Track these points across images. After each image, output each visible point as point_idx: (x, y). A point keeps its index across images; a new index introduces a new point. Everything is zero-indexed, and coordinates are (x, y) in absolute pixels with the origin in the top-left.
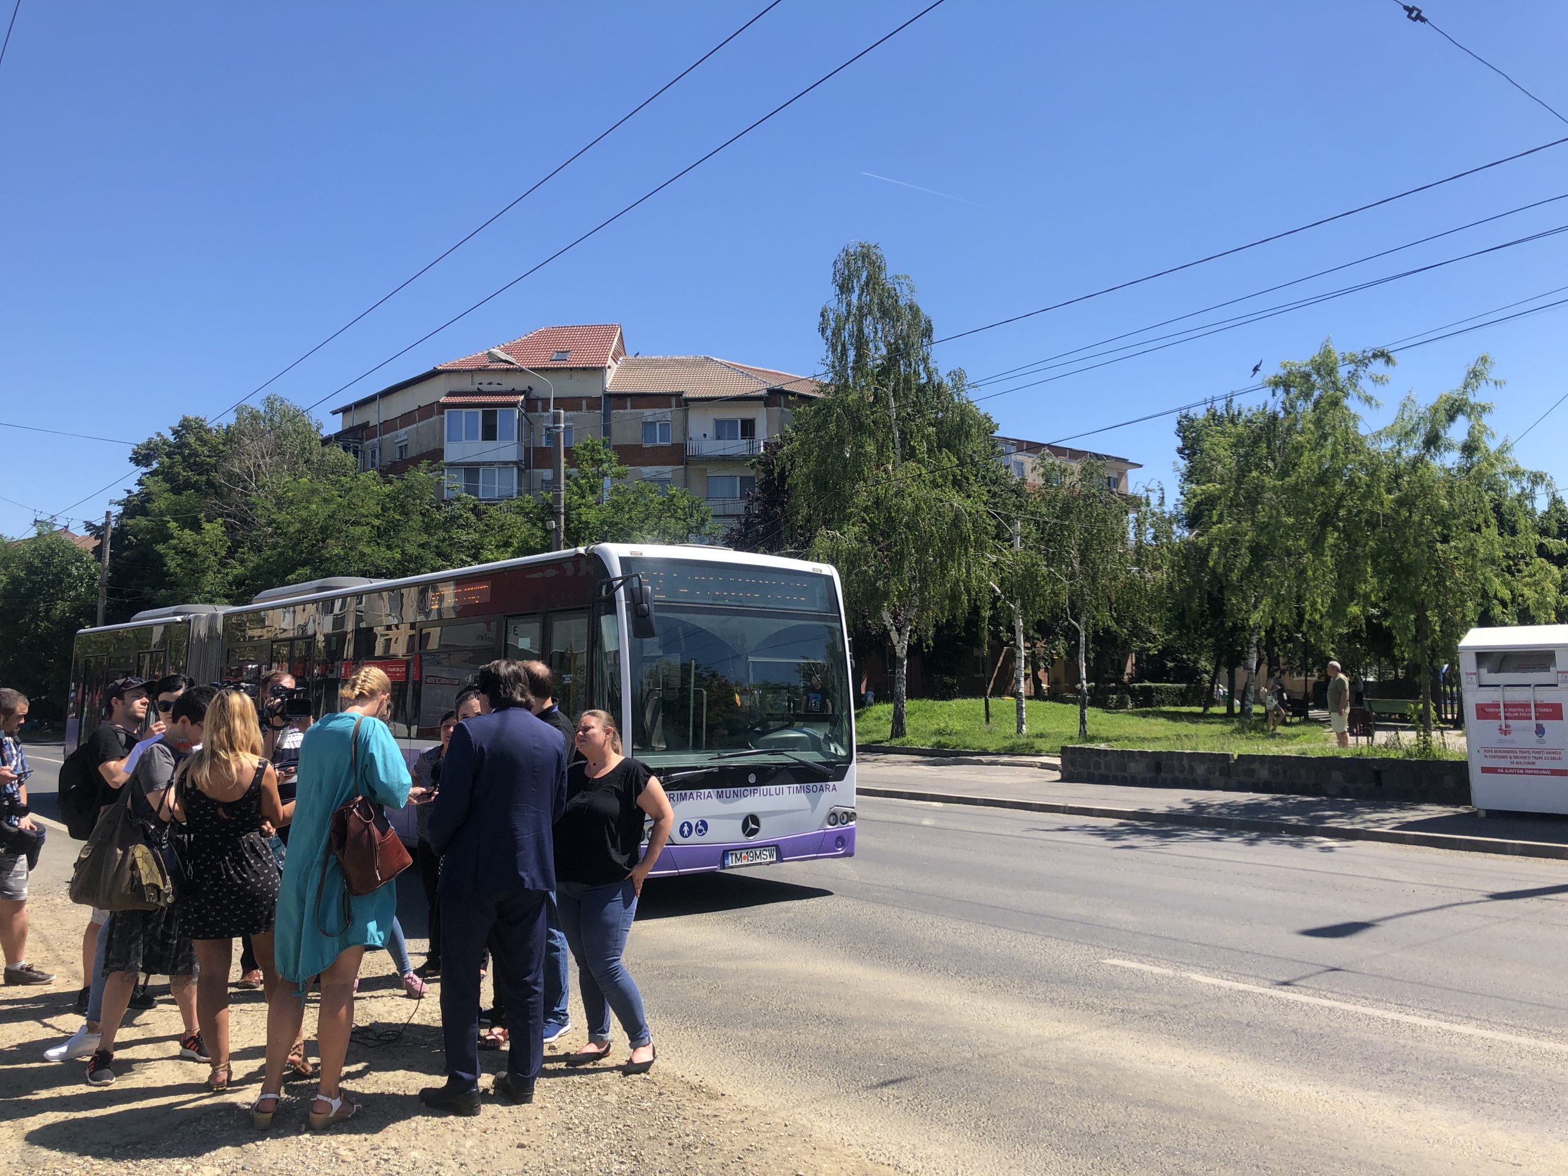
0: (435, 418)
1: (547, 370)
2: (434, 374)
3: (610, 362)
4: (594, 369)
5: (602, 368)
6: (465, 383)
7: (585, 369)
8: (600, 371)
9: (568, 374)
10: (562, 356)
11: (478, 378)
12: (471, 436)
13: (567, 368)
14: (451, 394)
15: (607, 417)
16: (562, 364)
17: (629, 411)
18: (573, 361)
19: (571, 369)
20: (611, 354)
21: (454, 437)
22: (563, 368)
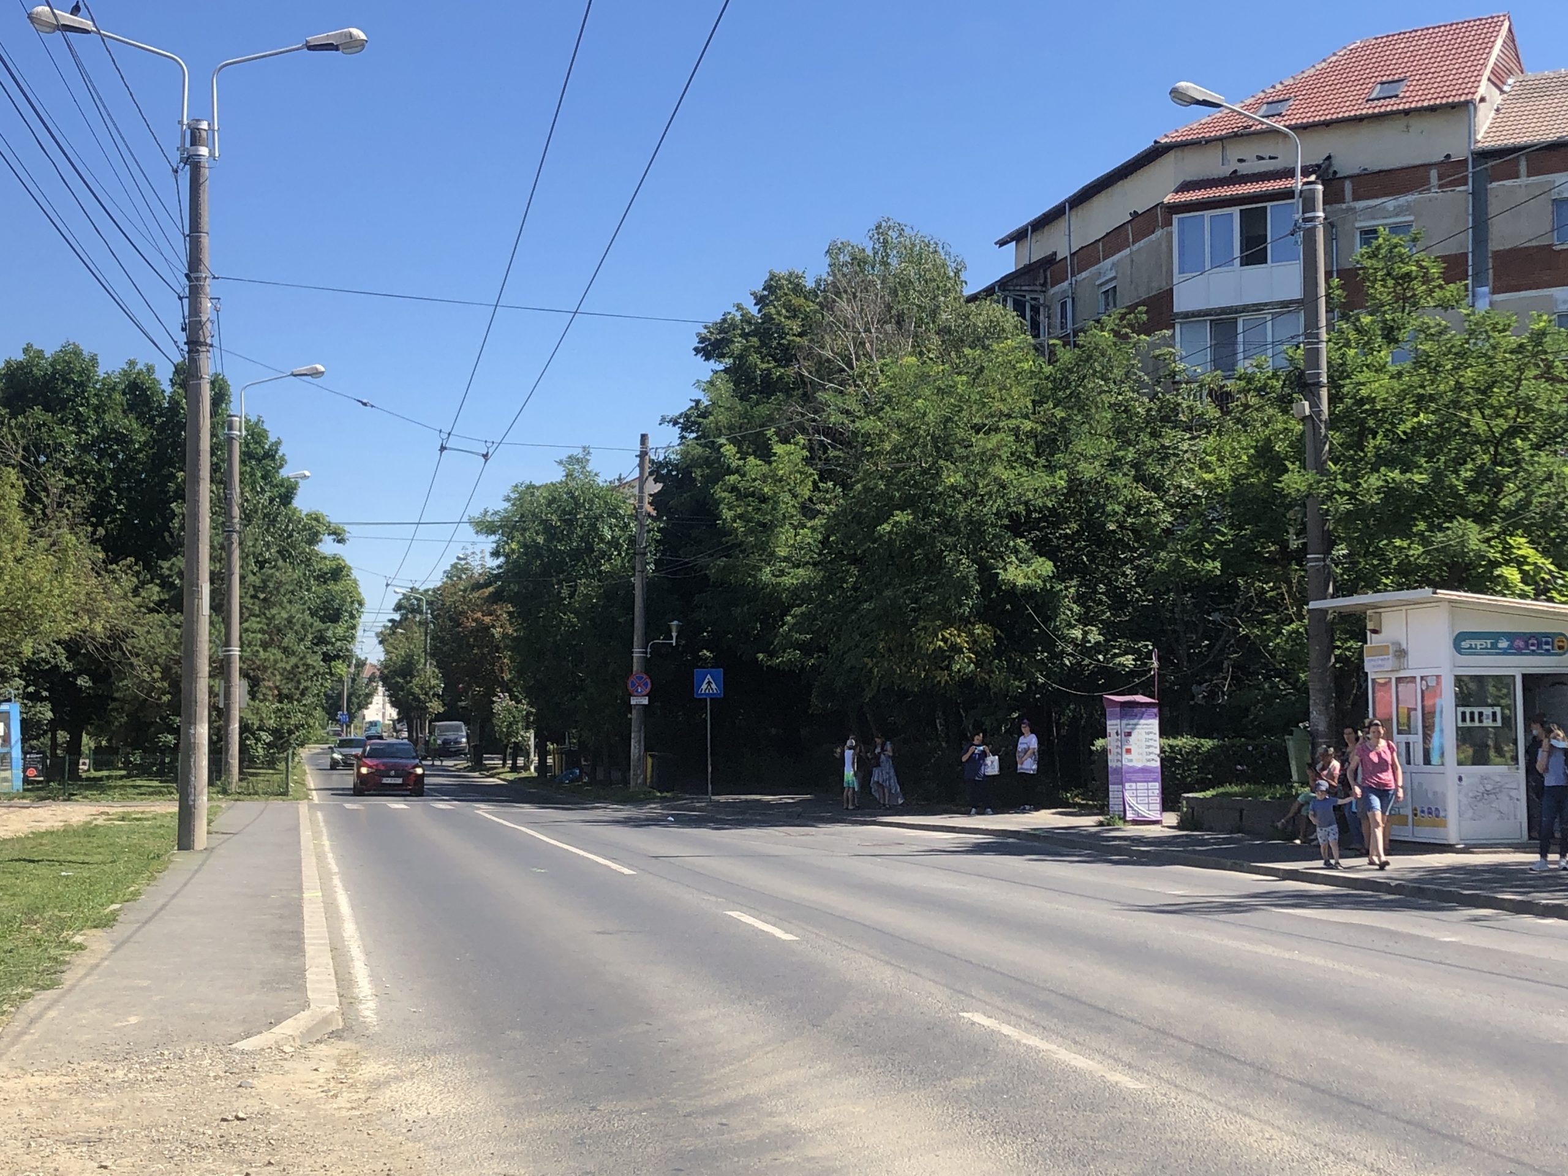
0: (1159, 233)
1: (1359, 119)
2: (1156, 153)
3: (1484, 88)
4: (1453, 106)
5: (1467, 103)
6: (1211, 164)
7: (1433, 109)
8: (1462, 109)
9: (1400, 123)
10: (1389, 90)
11: (1235, 152)
12: (1221, 261)
13: (1398, 112)
14: (1185, 187)
15: (1479, 198)
16: (1391, 106)
17: (1523, 180)
18: (1410, 97)
19: (1406, 112)
20: (1487, 73)
21: (1193, 265)
22: (1392, 113)
